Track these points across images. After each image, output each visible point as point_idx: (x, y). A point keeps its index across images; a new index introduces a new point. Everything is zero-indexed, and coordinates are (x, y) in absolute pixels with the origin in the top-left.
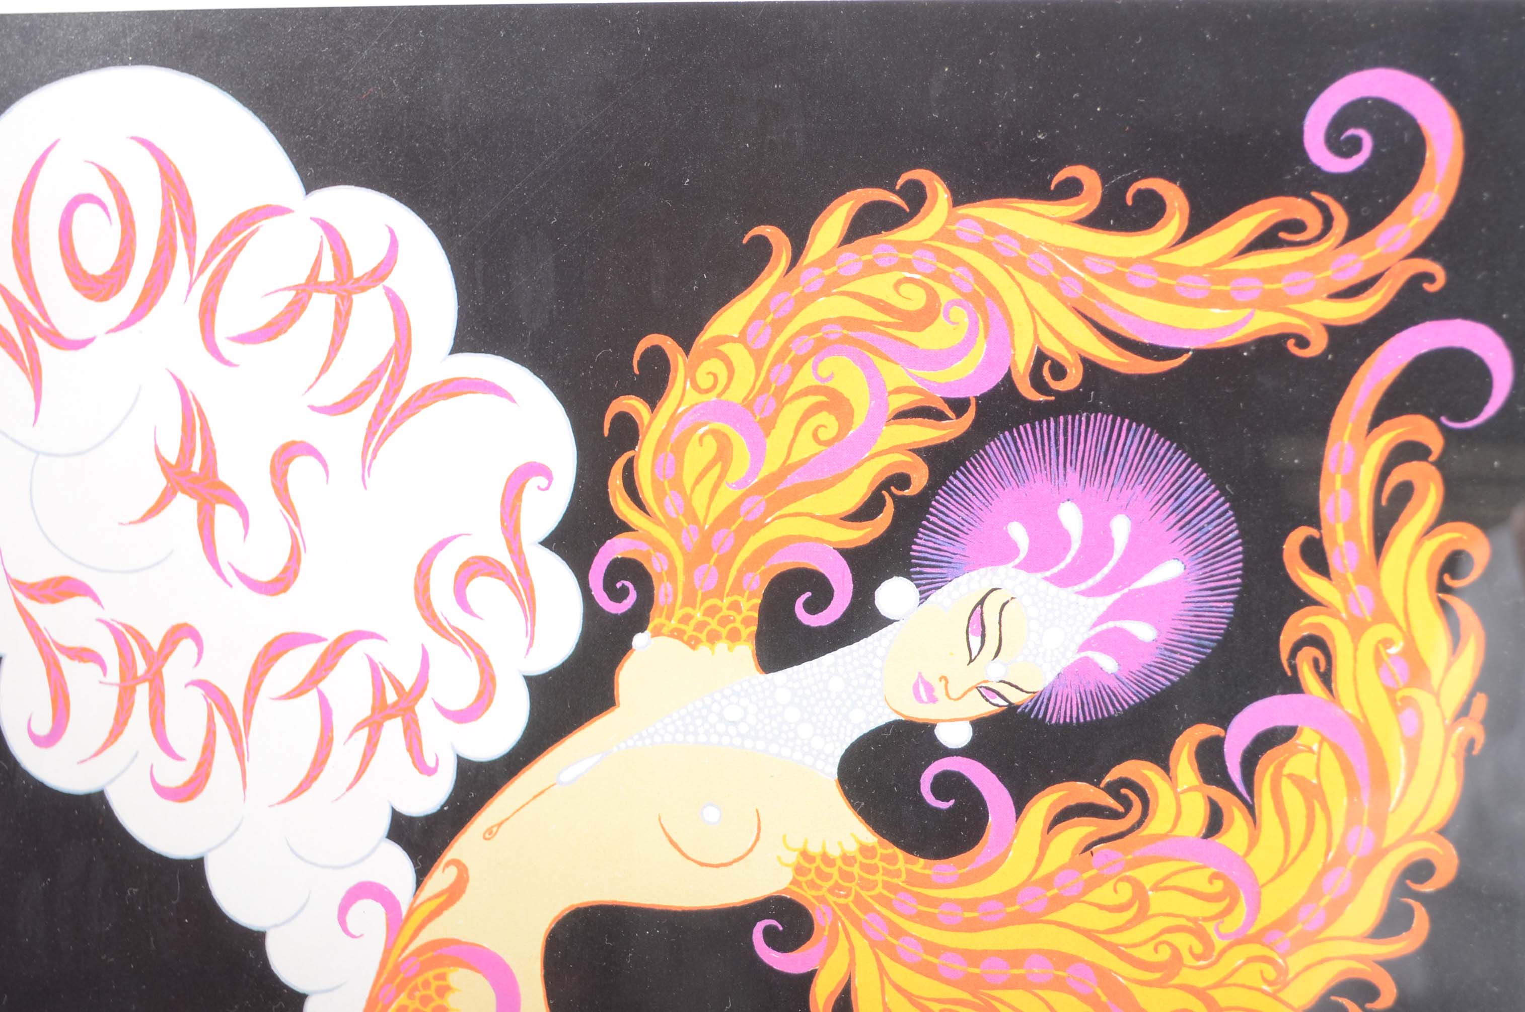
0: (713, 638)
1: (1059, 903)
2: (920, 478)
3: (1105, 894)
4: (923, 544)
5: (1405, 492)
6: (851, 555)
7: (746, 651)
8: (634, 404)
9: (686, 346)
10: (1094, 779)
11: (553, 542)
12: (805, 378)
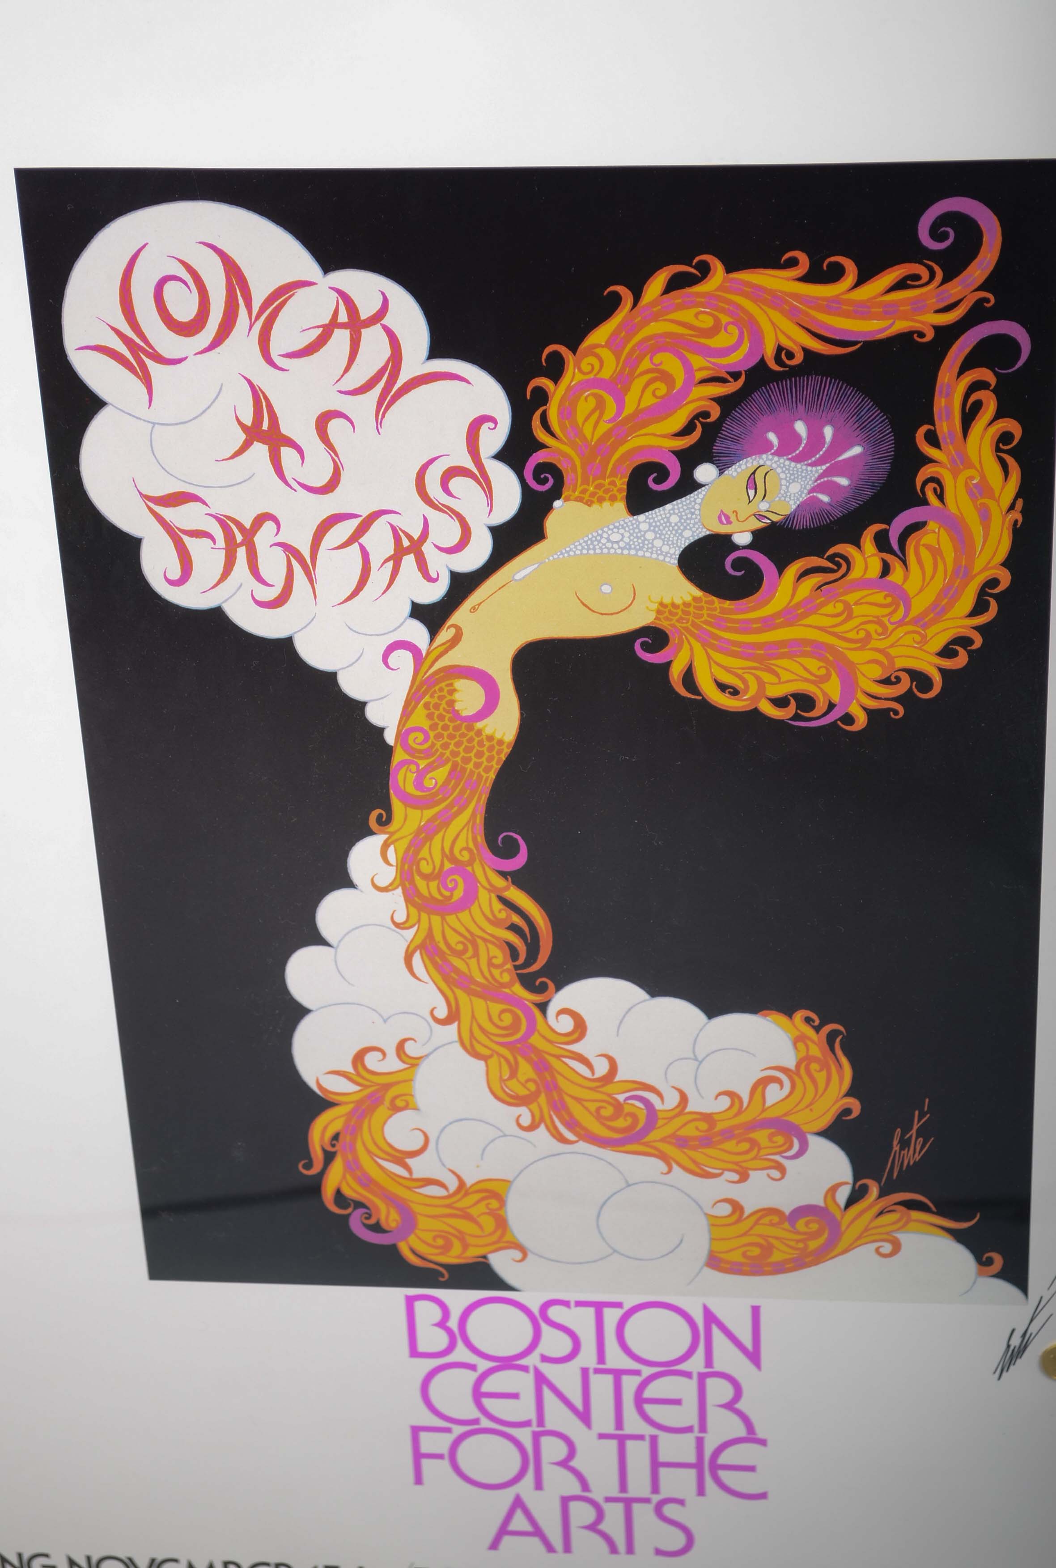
0: (601, 500)
1: (805, 615)
2: (715, 412)
3: (829, 609)
4: (718, 446)
5: (978, 406)
6: (678, 453)
7: (621, 506)
8: (545, 382)
9: (574, 350)
10: (820, 555)
11: (500, 456)
12: (646, 364)
